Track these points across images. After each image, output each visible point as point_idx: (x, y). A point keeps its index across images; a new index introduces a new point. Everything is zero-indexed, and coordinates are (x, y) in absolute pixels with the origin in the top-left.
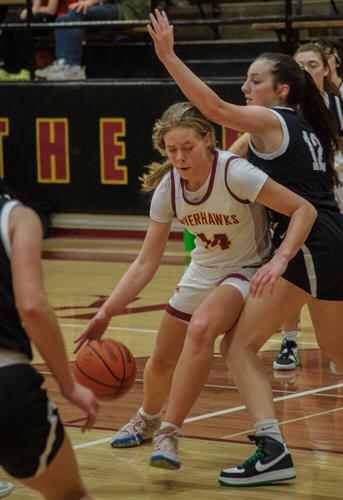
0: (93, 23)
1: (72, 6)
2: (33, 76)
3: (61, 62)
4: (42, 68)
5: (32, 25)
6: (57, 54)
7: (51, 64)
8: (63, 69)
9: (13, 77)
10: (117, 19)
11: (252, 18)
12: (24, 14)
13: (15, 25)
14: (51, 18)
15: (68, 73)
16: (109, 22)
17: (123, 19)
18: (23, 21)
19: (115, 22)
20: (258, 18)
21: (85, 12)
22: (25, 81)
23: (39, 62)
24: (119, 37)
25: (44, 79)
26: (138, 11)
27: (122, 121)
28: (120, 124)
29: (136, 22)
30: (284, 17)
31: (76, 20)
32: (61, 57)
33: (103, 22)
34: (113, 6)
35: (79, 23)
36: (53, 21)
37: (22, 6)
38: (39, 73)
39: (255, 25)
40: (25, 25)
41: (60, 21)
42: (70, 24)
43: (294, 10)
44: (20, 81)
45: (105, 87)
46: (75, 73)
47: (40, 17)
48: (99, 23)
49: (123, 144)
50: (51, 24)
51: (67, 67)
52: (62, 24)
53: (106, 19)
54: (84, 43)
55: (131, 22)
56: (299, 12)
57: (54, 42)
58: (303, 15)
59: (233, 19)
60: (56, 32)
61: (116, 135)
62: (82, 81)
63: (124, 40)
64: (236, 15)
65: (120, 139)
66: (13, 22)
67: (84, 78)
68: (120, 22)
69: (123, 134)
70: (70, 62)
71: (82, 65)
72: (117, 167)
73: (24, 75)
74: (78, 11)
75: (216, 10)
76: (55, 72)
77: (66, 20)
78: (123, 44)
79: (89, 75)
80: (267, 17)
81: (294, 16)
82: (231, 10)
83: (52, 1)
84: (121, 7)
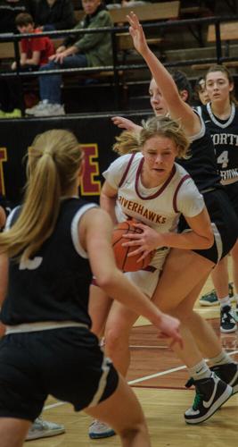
0: (68, 70)
1: (51, 58)
2: (23, 114)
3: (45, 101)
4: (30, 107)
5: (21, 74)
6: (42, 96)
8: (46, 107)
9: (8, 115)
10: (86, 66)
11: (191, 61)
12: (14, 65)
13: (8, 74)
14: (36, 68)
15: (51, 110)
16: (81, 69)
17: (91, 66)
18: (14, 71)
19: (86, 69)
20: (195, 60)
21: (61, 62)
22: (18, 118)
23: (28, 103)
24: (89, 81)
25: (32, 116)
26: (103, 59)
27: (95, 145)
28: (94, 148)
29: (102, 68)
30: (216, 58)
31: (55, 69)
32: (44, 98)
33: (76, 69)
34: (83, 56)
35: (57, 71)
36: (37, 70)
37: (12, 60)
38: (28, 111)
39: (194, 66)
40: (15, 74)
41: (43, 70)
42: (51, 71)
43: (223, 54)
44: (14, 118)
45: (79, 120)
46: (56, 110)
47: (27, 67)
48: (72, 70)
49: (96, 164)
50: (35, 73)
51: (50, 105)
52: (44, 72)
53: (79, 67)
54: (62, 86)
55: (97, 68)
56: (227, 55)
57: (38, 86)
58: (231, 57)
59: (178, 62)
61: (91, 157)
62: (63, 116)
63: (92, 83)
64: (179, 59)
65: (94, 160)
66: (5, 73)
67: (63, 113)
68: (89, 69)
69: (96, 156)
70: (52, 101)
71: (61, 104)
72: (93, 182)
73: (16, 113)
74: (56, 61)
75: (164, 56)
76: (41, 110)
77: (47, 69)
78: (92, 85)
79: (67, 111)
80: (202, 60)
81: (223, 57)
82: (175, 55)
83: (36, 54)
84: (89, 57)
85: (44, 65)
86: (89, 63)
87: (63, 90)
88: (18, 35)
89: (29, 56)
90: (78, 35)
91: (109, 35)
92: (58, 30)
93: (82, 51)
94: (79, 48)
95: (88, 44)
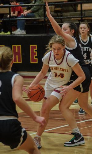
0: (28, 18)
1: (22, 14)
2: (11, 33)
3: (19, 29)
4: (14, 31)
5: (11, 19)
7: (16, 30)
8: (19, 31)
9: (6, 34)
10: (34, 17)
11: (72, 17)
12: (8, 16)
13: (6, 19)
14: (16, 17)
15: (21, 32)
16: (32, 18)
17: (36, 17)
18: (8, 18)
19: (34, 18)
20: (73, 17)
21: (25, 15)
22: (9, 35)
23: (13, 29)
24: (35, 22)
25: (14, 34)
26: (40, 15)
27: (36, 46)
28: (35, 46)
29: (40, 18)
30: (80, 16)
31: (23, 18)
32: (19, 28)
33: (30, 18)
34: (33, 14)
35: (24, 19)
36: (17, 18)
37: (8, 14)
38: (13, 32)
39: (72, 19)
40: (9, 19)
41: (19, 18)
42: (21, 19)
43: (83, 14)
44: (8, 35)
45: (31, 36)
46: (23, 33)
47: (13, 17)
49: (36, 52)
50: (16, 19)
51: (21, 31)
52: (19, 19)
54: (25, 24)
55: (38, 18)
56: (84, 15)
57: (17, 24)
58: (86, 16)
59: (67, 17)
60: (18, 21)
61: (35, 50)
62: (25, 35)
63: (37, 23)
64: (67, 16)
65: (35, 51)
66: (5, 18)
67: (25, 34)
68: (35, 18)
69: (36, 49)
70: (21, 29)
71: (25, 30)
72: (35, 59)
73: (9, 33)
74: (23, 15)
75: (62, 15)
76: (17, 32)
77: (20, 18)
78: (36, 24)
79: (27, 33)
80: (76, 16)
81: (83, 16)
82: (66, 15)
83: (16, 12)
84: (35, 14)
85: (19, 16)
86: (35, 16)
87: (25, 25)
88: (10, 5)
89: (14, 13)
90: (32, 6)
91: (43, 7)
92: (25, 4)
93: (33, 12)
94: (32, 11)
95: (35, 10)
